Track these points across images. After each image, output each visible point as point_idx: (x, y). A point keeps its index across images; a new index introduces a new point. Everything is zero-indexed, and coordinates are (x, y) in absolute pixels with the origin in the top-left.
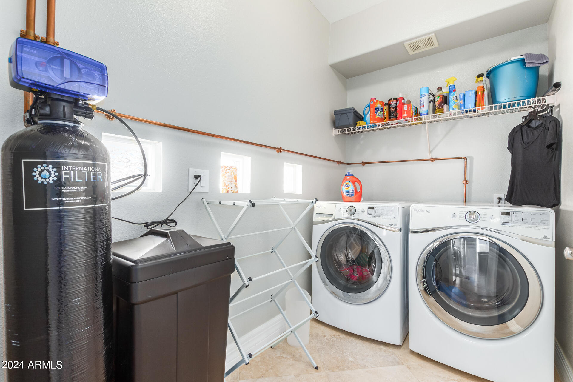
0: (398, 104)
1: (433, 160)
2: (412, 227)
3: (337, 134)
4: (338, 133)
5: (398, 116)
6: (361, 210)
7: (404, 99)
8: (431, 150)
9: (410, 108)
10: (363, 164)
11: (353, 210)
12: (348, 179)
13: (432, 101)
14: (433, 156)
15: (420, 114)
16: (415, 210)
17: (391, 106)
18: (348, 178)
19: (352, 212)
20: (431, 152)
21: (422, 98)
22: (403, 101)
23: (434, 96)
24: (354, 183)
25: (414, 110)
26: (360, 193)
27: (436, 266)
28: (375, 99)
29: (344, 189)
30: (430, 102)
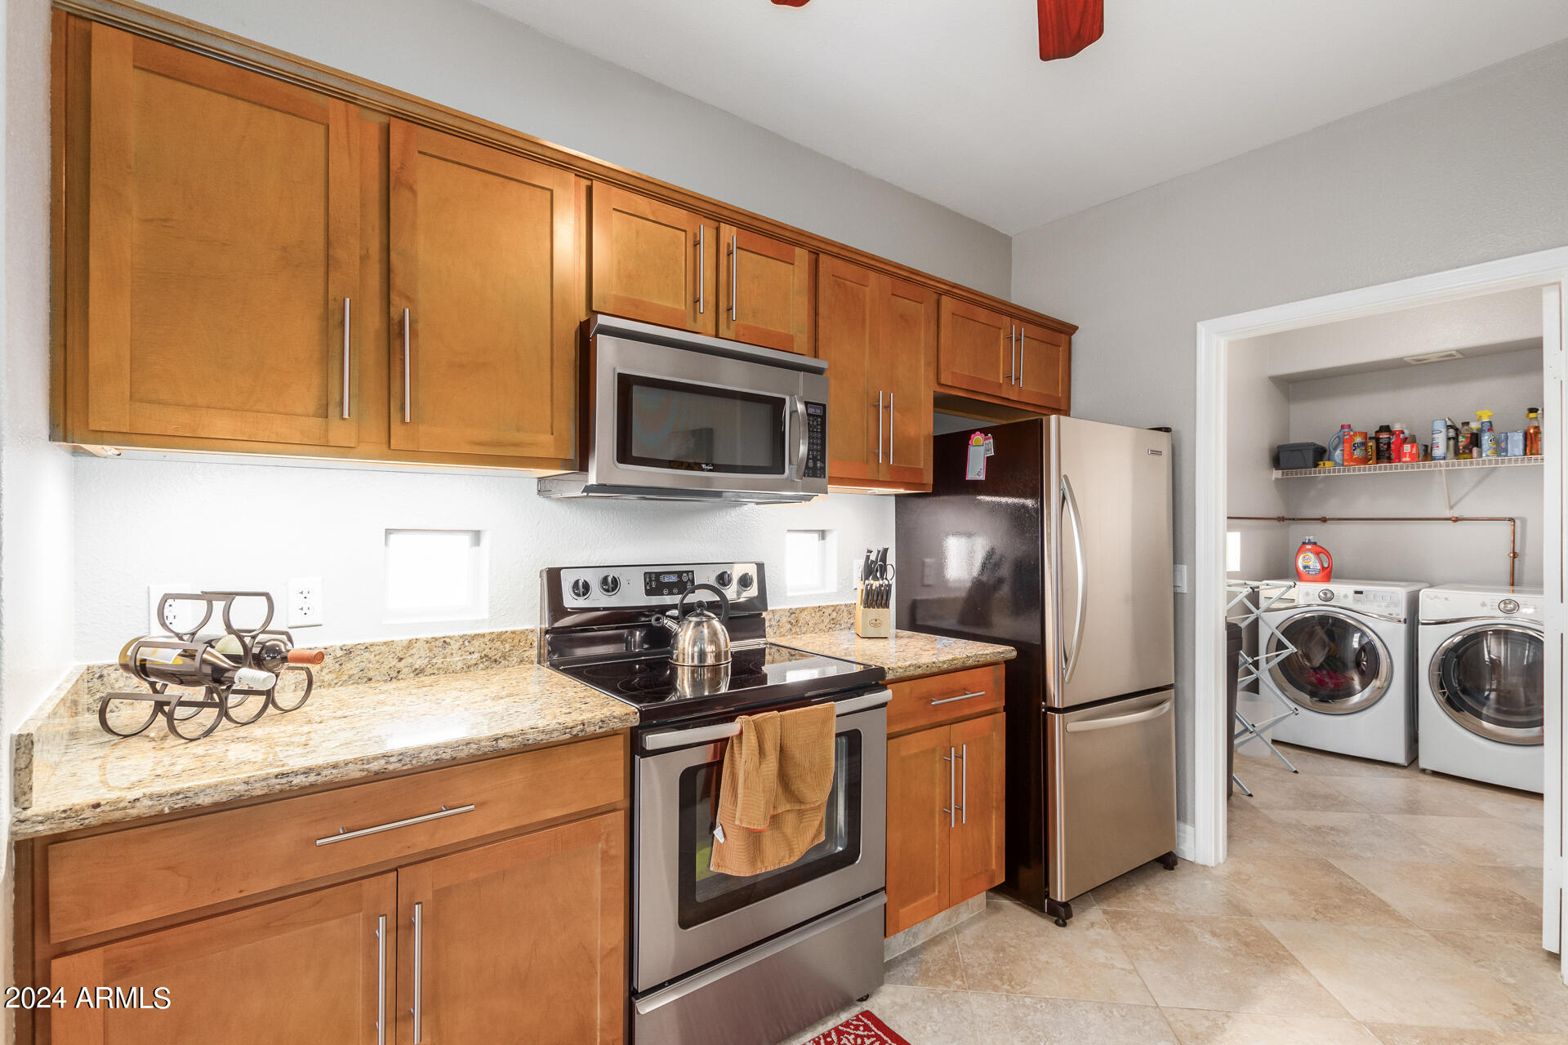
0: (1393, 440)
1: (1456, 520)
2: (1422, 617)
3: (1280, 477)
4: (1283, 475)
5: (1393, 456)
6: (1342, 595)
7: (1403, 432)
8: (1452, 503)
9: (1414, 449)
10: (1324, 520)
11: (1329, 595)
12: (1309, 550)
13: (1453, 438)
14: (1455, 513)
15: (1433, 459)
16: (1428, 596)
17: (1381, 441)
18: (1309, 547)
19: (1328, 597)
20: (1451, 508)
21: (1435, 436)
22: (1402, 436)
23: (1456, 430)
24: (1317, 554)
25: (1422, 449)
26: (1329, 569)
27: (1458, 663)
28: (1349, 426)
29: (1300, 564)
30: (1449, 439)
